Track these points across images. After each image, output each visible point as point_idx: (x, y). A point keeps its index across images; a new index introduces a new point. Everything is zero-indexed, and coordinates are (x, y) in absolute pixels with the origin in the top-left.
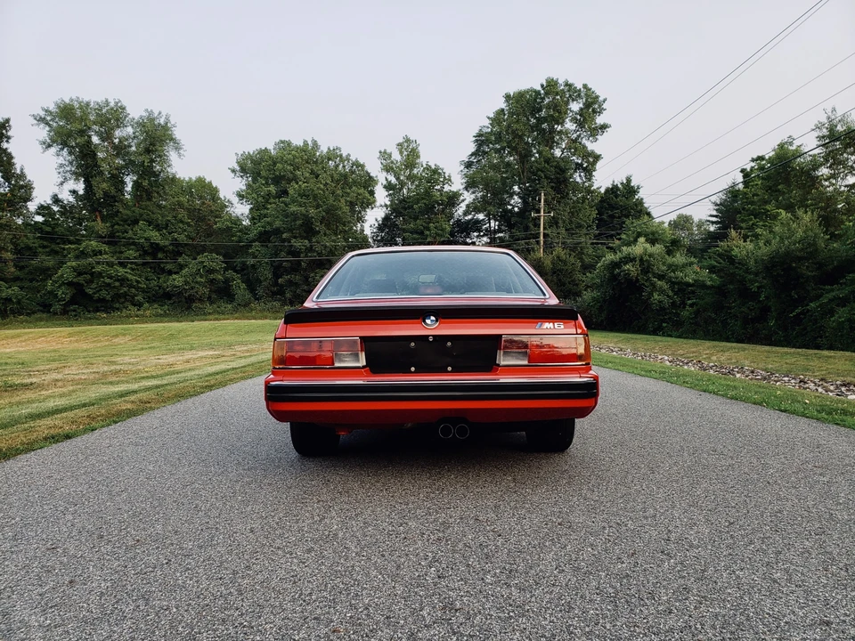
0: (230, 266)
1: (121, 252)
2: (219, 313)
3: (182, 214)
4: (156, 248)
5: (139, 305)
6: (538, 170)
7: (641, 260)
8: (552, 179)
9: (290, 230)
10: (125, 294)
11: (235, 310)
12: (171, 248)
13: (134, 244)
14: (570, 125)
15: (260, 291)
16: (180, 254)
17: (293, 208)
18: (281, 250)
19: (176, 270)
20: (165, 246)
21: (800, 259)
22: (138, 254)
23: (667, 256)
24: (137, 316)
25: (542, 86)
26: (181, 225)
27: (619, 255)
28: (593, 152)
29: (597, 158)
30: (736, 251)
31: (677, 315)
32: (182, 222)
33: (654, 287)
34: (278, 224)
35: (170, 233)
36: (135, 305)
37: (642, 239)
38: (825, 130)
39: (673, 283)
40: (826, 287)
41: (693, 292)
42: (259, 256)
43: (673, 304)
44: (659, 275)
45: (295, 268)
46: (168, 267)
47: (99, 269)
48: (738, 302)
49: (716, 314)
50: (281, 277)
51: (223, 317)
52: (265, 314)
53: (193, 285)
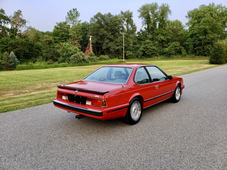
0: (181, 45)
1: (154, 42)
2: (177, 58)
3: (170, 31)
4: (163, 41)
5: (157, 56)
9: (199, 33)
10: (154, 53)
11: (182, 57)
13: (157, 40)
15: (189, 52)
16: (169, 42)
17: (201, 27)
18: (196, 40)
19: (167, 46)
20: (165, 40)
22: (158, 43)
24: (157, 59)
26: (169, 34)
32: (170, 33)
34: (196, 32)
35: (166, 37)
36: (156, 56)
42: (190, 42)
45: (200, 45)
46: (165, 46)
47: (148, 47)
50: (196, 47)
51: (178, 59)
52: (190, 58)
53: (171, 50)
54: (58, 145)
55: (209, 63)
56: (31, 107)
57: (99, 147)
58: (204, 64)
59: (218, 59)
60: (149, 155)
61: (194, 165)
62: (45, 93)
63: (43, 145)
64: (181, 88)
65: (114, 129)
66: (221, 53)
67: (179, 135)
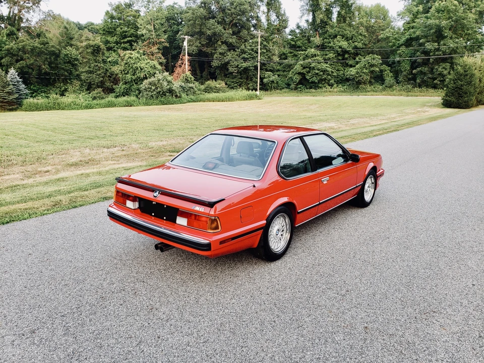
0: (385, 63)
1: (326, 55)
2: (374, 91)
3: (362, 30)
4: (345, 52)
5: (332, 85)
9: (426, 37)
10: (325, 79)
11: (384, 90)
12: (353, 51)
13: (333, 49)
15: (401, 79)
16: (357, 54)
17: (430, 22)
18: (418, 51)
19: (354, 65)
20: (349, 51)
22: (334, 55)
24: (330, 92)
26: (360, 37)
32: (361, 35)
34: (418, 33)
35: (353, 42)
36: (329, 85)
42: (403, 56)
45: (425, 63)
46: (350, 63)
47: (313, 65)
50: (415, 69)
51: (376, 93)
52: (401, 92)
53: (361, 74)
54: (119, 307)
55: (443, 104)
56: (59, 211)
57: (202, 315)
58: (430, 106)
59: (462, 97)
60: (302, 336)
61: (391, 359)
62: (88, 175)
63: (89, 308)
64: (378, 177)
65: (235, 272)
66: (469, 83)
67: (366, 288)
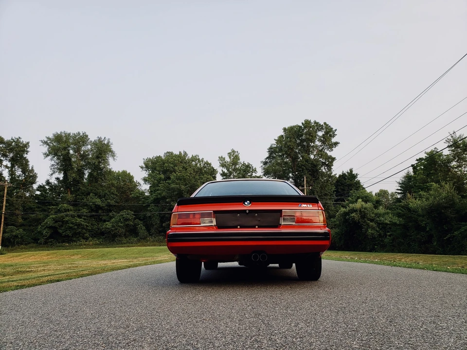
0: (137, 217)
1: (80, 210)
2: (129, 243)
3: (114, 190)
4: (98, 208)
5: (86, 239)
6: (302, 165)
7: (360, 211)
8: (309, 170)
9: (171, 197)
10: (79, 233)
11: (139, 241)
12: (106, 207)
13: (87, 205)
14: (318, 143)
15: (153, 231)
16: (110, 211)
17: (173, 186)
18: (165, 208)
19: (108, 220)
20: (103, 207)
21: (446, 208)
22: (88, 211)
23: (374, 209)
24: (85, 245)
25: (303, 124)
26: (112, 196)
27: (348, 208)
28: (331, 156)
29: (334, 159)
30: (411, 205)
31: (382, 241)
32: (113, 194)
33: (369, 226)
34: (164, 194)
35: (106, 200)
36: (84, 239)
37: (360, 200)
38: (451, 143)
39: (379, 224)
40: (462, 223)
41: (390, 228)
42: (153, 212)
43: (380, 235)
44: (371, 219)
46: (104, 218)
47: (67, 219)
48: (415, 232)
49: (403, 240)
50: (164, 223)
51: (132, 245)
52: (155, 243)
53: (116, 227)
